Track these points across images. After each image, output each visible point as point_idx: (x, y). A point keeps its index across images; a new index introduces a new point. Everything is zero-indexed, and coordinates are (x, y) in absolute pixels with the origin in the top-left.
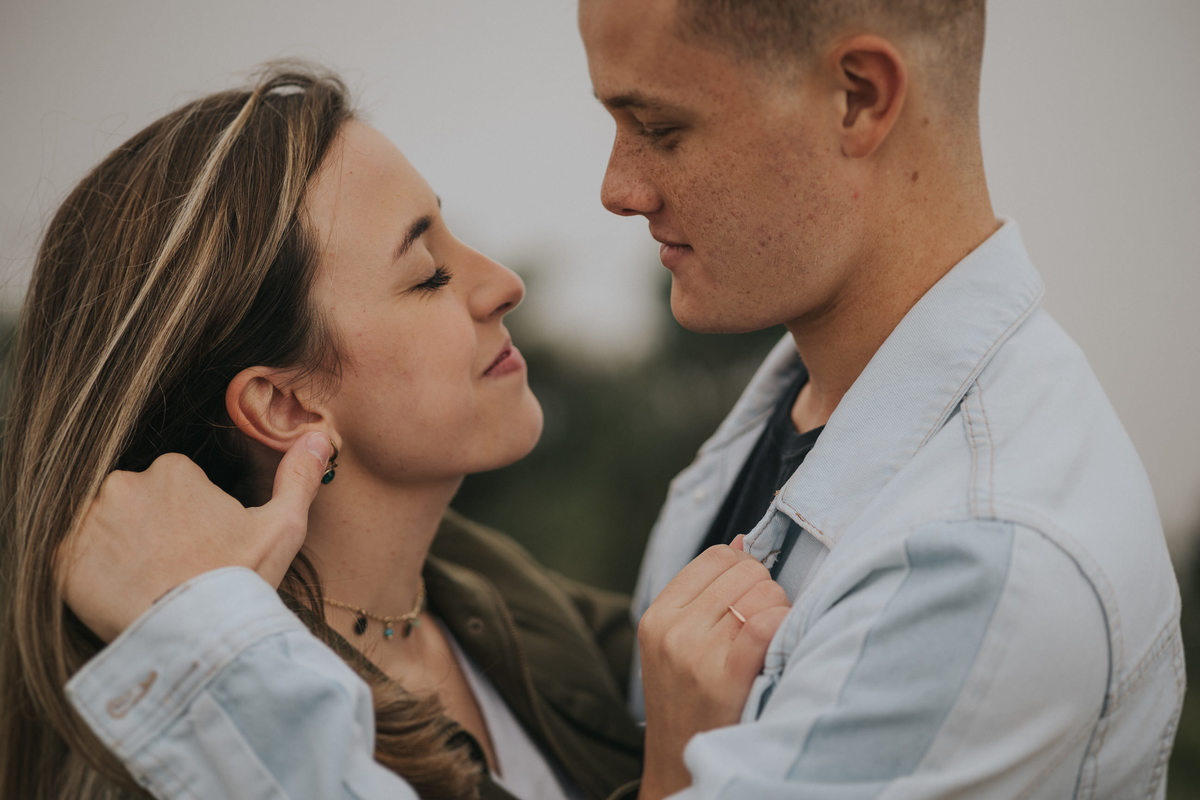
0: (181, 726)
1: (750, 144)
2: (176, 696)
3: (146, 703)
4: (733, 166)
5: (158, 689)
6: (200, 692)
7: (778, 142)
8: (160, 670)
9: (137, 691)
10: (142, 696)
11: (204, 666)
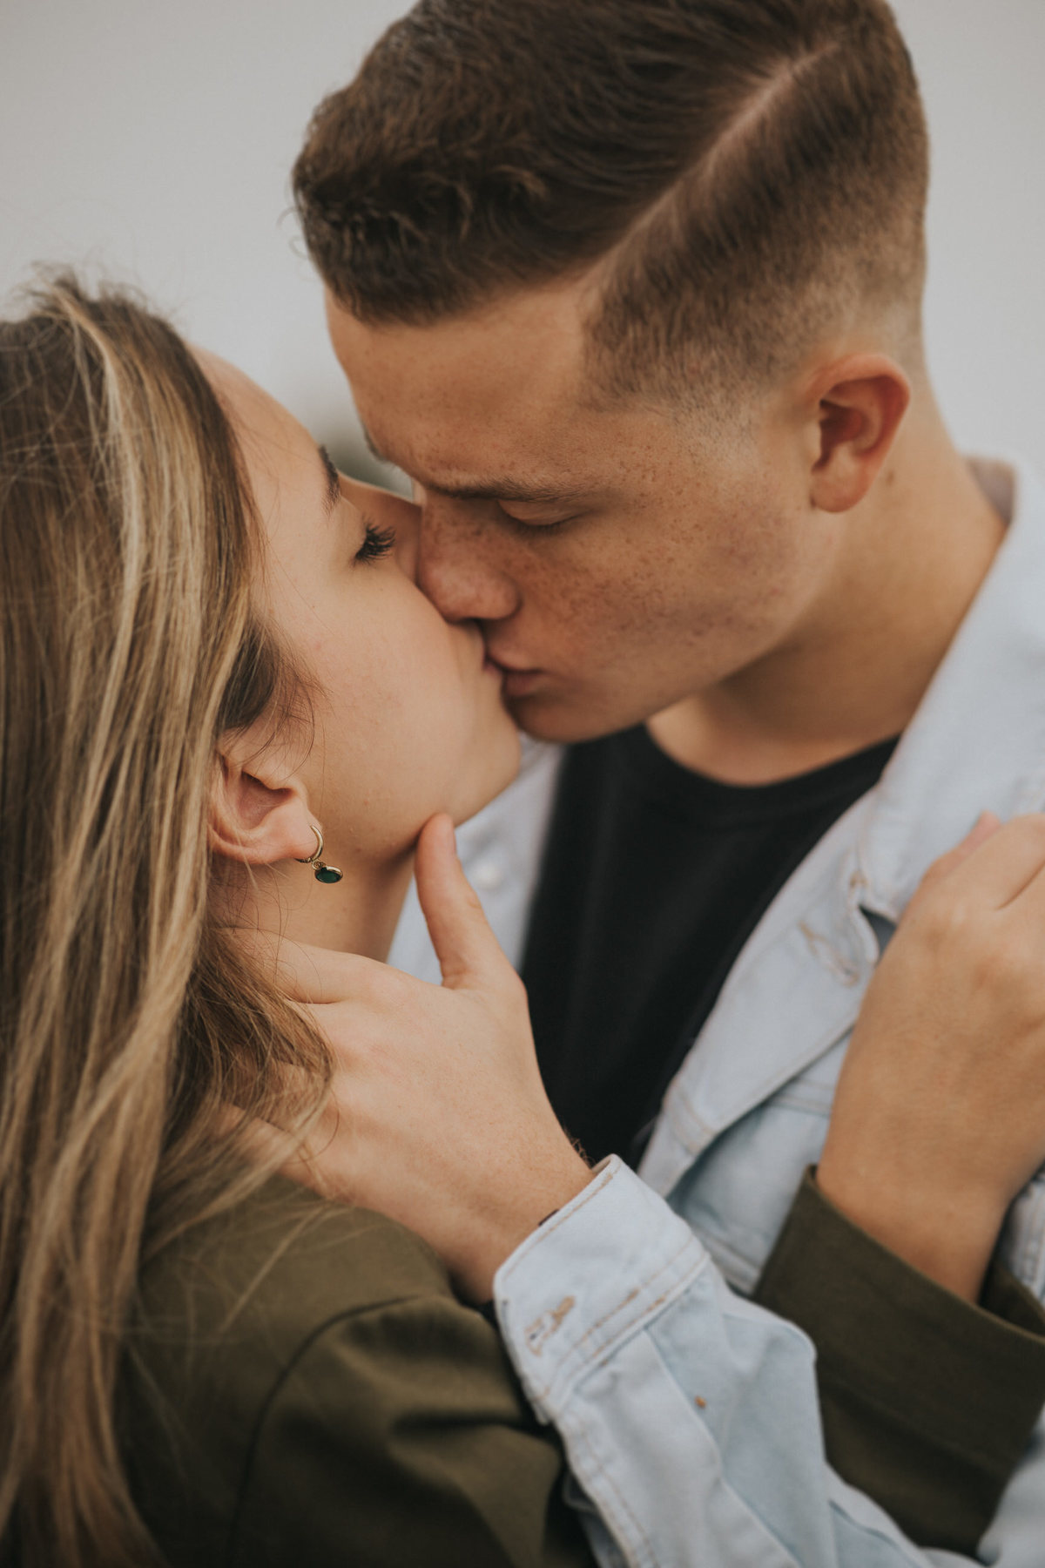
0: (599, 1381)
1: (697, 526)
2: (598, 1335)
3: (558, 1340)
4: (671, 560)
5: (574, 1320)
6: (637, 1334)
7: (735, 516)
8: (579, 1295)
9: (548, 1322)
10: (554, 1329)
11: (646, 1297)
